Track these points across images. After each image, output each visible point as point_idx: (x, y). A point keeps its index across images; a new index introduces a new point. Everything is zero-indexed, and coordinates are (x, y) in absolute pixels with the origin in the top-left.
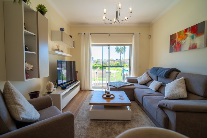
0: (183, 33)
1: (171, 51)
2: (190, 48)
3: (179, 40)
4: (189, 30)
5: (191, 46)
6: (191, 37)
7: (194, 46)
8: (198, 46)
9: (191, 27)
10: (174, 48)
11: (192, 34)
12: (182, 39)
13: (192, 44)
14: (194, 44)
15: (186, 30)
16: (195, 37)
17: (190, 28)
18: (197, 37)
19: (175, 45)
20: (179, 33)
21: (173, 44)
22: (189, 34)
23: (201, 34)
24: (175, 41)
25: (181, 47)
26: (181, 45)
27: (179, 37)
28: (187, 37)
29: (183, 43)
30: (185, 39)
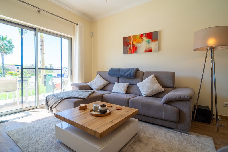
0: (138, 37)
1: (125, 52)
2: (146, 51)
3: (134, 43)
4: (145, 35)
5: (147, 50)
6: (147, 42)
7: (150, 50)
8: (153, 50)
9: (147, 33)
10: (128, 50)
11: (148, 40)
12: (138, 43)
13: (147, 48)
14: (150, 48)
15: (142, 35)
16: (150, 42)
17: (145, 34)
18: (152, 42)
19: (129, 47)
20: (135, 37)
21: (128, 46)
22: (145, 39)
23: (156, 41)
24: (130, 44)
25: (137, 49)
26: (136, 48)
27: (135, 40)
28: (143, 41)
29: (139, 46)
30: (141, 43)
